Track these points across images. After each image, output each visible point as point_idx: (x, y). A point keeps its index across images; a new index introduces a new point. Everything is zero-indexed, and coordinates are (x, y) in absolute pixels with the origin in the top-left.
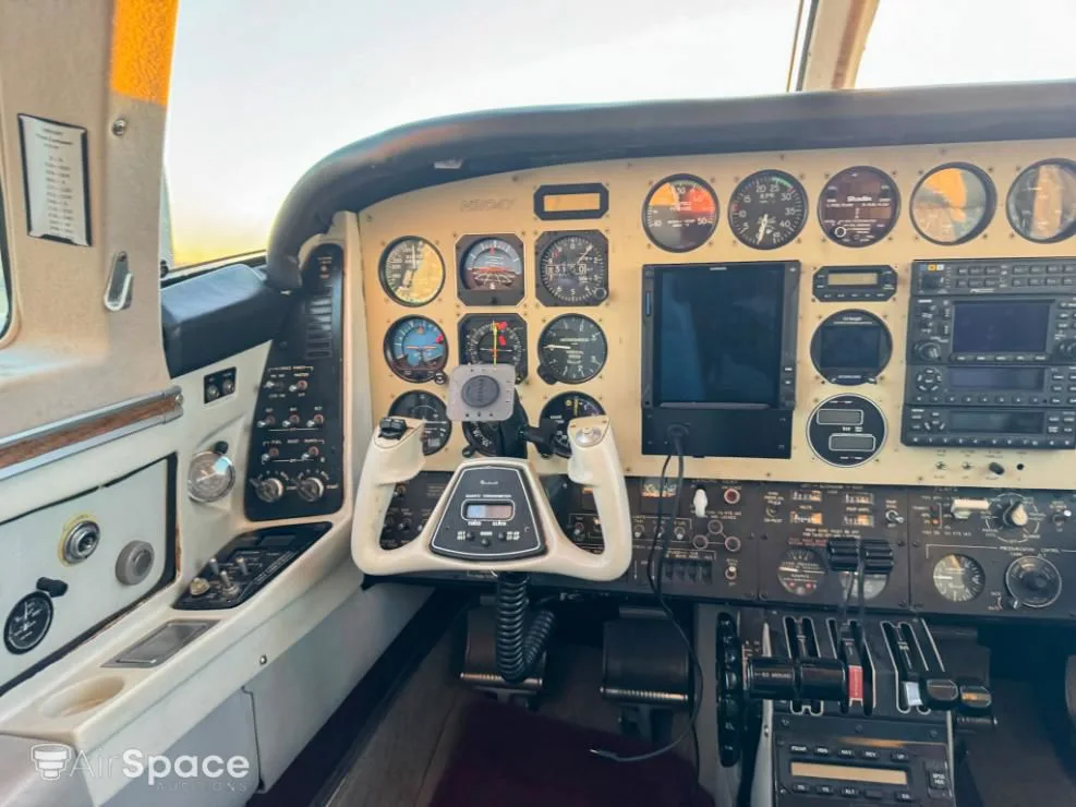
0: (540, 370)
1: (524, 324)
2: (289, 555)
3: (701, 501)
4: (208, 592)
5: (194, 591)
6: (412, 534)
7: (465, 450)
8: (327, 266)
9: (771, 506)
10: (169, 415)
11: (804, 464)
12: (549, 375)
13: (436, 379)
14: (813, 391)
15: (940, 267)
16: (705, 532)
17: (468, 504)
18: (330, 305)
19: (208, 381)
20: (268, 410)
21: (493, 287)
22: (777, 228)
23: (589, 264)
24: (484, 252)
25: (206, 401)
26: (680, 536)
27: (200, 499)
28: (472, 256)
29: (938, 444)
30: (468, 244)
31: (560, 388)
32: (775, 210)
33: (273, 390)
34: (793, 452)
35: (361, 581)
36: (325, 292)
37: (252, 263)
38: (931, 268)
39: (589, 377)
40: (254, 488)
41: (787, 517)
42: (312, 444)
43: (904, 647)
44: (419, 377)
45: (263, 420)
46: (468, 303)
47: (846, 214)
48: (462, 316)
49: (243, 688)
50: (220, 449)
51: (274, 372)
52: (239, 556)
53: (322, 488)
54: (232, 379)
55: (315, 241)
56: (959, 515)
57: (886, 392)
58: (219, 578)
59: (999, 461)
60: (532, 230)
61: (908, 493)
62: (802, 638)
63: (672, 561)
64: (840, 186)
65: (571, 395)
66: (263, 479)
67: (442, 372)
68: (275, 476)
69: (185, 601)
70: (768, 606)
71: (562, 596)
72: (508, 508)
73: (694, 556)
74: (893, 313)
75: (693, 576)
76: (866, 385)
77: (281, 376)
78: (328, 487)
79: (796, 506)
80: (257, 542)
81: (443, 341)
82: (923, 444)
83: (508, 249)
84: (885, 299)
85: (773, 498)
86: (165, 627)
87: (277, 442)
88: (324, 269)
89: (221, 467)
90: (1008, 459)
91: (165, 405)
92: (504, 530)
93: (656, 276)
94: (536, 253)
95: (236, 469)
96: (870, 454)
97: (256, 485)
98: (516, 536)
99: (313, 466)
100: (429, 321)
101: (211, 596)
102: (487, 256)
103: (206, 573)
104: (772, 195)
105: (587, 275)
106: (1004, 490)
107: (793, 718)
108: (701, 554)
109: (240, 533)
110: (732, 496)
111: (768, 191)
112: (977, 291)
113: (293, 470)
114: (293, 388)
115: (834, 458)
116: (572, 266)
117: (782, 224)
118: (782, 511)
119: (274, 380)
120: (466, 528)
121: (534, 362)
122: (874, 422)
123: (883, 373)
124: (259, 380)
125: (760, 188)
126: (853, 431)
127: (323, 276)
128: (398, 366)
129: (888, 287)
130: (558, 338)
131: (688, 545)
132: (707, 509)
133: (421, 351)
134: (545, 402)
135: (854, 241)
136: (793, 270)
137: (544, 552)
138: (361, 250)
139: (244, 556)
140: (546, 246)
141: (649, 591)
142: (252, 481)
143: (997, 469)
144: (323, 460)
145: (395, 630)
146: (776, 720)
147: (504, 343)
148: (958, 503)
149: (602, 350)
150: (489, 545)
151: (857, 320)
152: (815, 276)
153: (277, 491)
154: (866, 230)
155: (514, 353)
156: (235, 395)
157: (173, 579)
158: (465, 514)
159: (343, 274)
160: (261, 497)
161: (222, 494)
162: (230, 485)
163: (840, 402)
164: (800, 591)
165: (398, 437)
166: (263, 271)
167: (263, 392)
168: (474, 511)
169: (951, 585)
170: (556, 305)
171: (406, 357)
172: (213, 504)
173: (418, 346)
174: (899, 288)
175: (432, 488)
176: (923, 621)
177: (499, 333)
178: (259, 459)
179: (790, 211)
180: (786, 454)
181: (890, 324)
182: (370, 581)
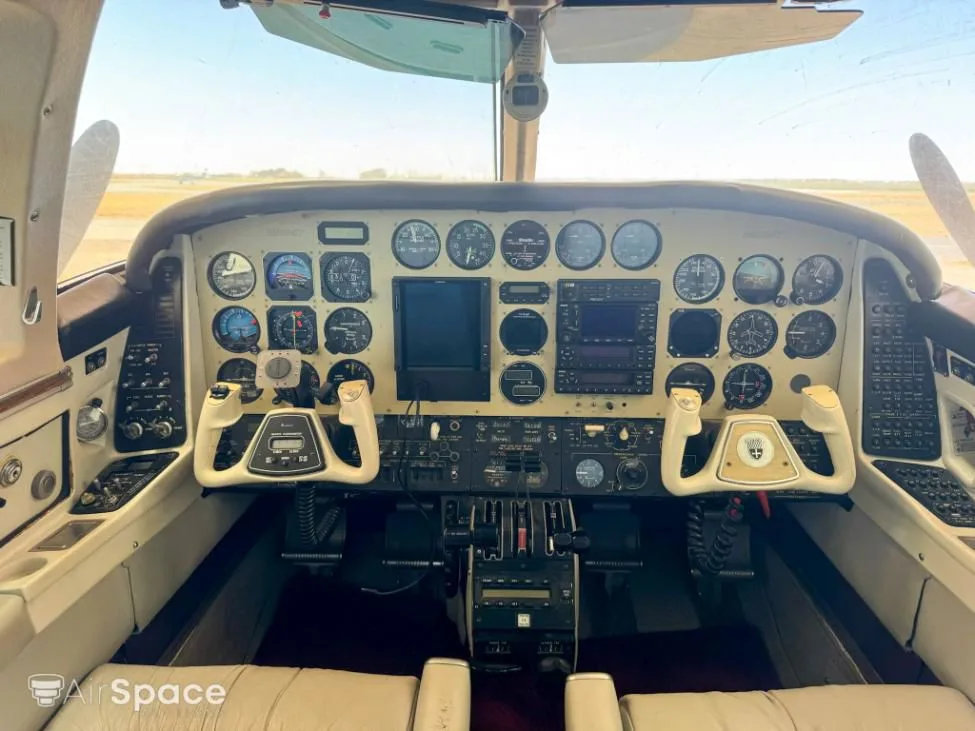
0: (326, 345)
1: (314, 313)
2: (151, 475)
3: (435, 429)
4: (95, 502)
5: (84, 502)
6: (237, 458)
7: (275, 399)
8: (170, 273)
9: (481, 432)
10: (64, 386)
11: (498, 405)
12: (333, 348)
13: (252, 351)
14: (503, 358)
15: (572, 285)
16: (438, 450)
17: (273, 440)
18: (172, 301)
19: (88, 360)
20: (130, 375)
21: (291, 287)
22: (477, 255)
23: (358, 274)
24: (283, 263)
25: (87, 373)
26: (422, 453)
27: (84, 439)
28: (276, 265)
29: (574, 392)
30: (271, 259)
31: (341, 357)
32: (476, 244)
33: (132, 361)
34: (492, 397)
35: (201, 491)
36: (168, 291)
37: (113, 271)
38: (567, 285)
39: (361, 349)
40: (121, 430)
41: (489, 438)
42: (162, 399)
43: (554, 516)
44: (239, 349)
45: (126, 381)
46: (273, 298)
47: (519, 248)
48: (269, 307)
49: (122, 564)
50: (96, 403)
51: (132, 348)
52: (115, 477)
53: (170, 428)
54: (104, 356)
55: (160, 255)
56: (591, 435)
57: (544, 360)
58: (102, 493)
59: (612, 401)
60: (317, 251)
61: (561, 422)
62: (494, 514)
63: (418, 468)
64: (514, 231)
65: (349, 361)
66: (128, 424)
67: (256, 345)
68: (137, 421)
69: (77, 508)
70: (477, 494)
71: (346, 495)
72: (299, 442)
73: (432, 465)
74: (547, 311)
75: (432, 479)
76: (532, 356)
77: (138, 351)
78: (176, 428)
79: (494, 431)
80: (126, 467)
81: (257, 324)
82: (565, 392)
83: (301, 262)
84: (543, 303)
85: (482, 427)
86: (66, 526)
87: (137, 397)
88: (167, 275)
89: (95, 415)
90: (617, 400)
91: (62, 380)
92: (297, 455)
93: (400, 285)
94: (321, 266)
95: (108, 417)
96: (537, 398)
97: (124, 428)
98: (305, 459)
99: (164, 414)
100: (245, 310)
101: (97, 504)
102: (286, 266)
103: (91, 489)
104: (473, 235)
105: (357, 281)
106: (617, 419)
107: (485, 562)
108: (436, 464)
109: (112, 461)
110: (455, 426)
111: (471, 232)
112: (593, 299)
113: (150, 417)
114: (148, 360)
115: (516, 400)
116: (346, 275)
117: (481, 253)
118: (487, 434)
119: (133, 354)
120: (271, 454)
121: (322, 339)
122: (538, 377)
123: (543, 348)
124: (122, 354)
125: (466, 230)
126: (526, 384)
127: (168, 280)
128: (224, 341)
129: (545, 296)
130: (338, 322)
131: (426, 458)
132: (440, 434)
133: (241, 330)
134: (331, 366)
135: (523, 266)
136: (485, 284)
137: (323, 467)
138: (195, 260)
139: (119, 477)
140: (327, 262)
141: (401, 489)
142: (120, 425)
143: (610, 407)
144: (170, 409)
145: (227, 524)
146: (475, 563)
147: (300, 325)
148: (588, 427)
149: (368, 331)
150: (287, 465)
151: (527, 315)
152: (501, 288)
153: (138, 431)
154: (531, 260)
155: (308, 333)
156: (106, 366)
157: (68, 495)
158: (271, 446)
159: (182, 279)
160: (127, 436)
161: (99, 435)
162: (104, 428)
163: (519, 365)
164: (497, 484)
165: (223, 398)
166: (123, 276)
167: (125, 362)
168: (276, 444)
169: (586, 478)
170: (335, 301)
171: (229, 333)
172: (93, 442)
173: (238, 327)
174: (551, 296)
175: (251, 425)
176: (570, 501)
177: (297, 318)
178: (125, 410)
179: (485, 245)
180: (487, 398)
181: (546, 318)
182: (208, 491)
